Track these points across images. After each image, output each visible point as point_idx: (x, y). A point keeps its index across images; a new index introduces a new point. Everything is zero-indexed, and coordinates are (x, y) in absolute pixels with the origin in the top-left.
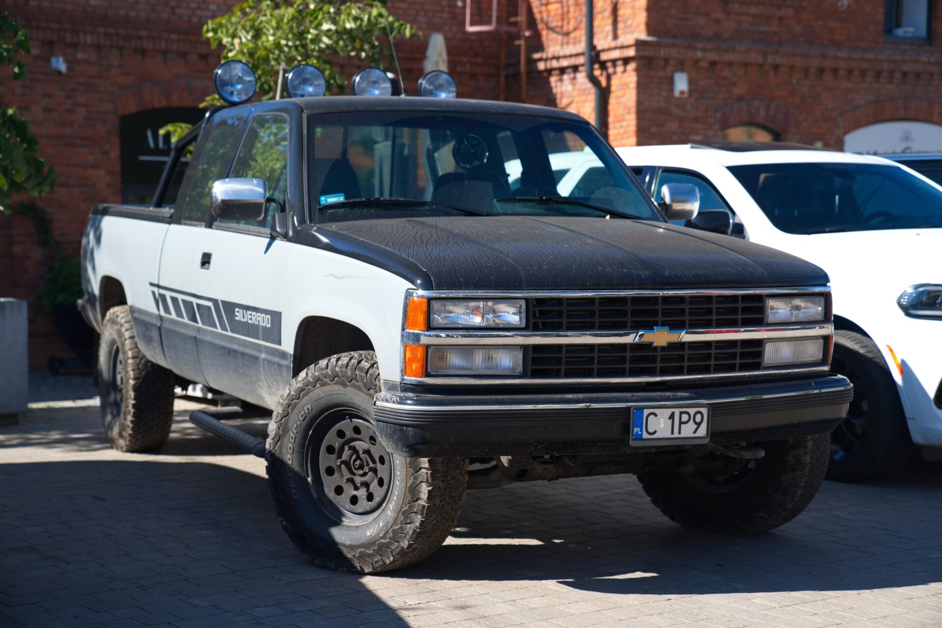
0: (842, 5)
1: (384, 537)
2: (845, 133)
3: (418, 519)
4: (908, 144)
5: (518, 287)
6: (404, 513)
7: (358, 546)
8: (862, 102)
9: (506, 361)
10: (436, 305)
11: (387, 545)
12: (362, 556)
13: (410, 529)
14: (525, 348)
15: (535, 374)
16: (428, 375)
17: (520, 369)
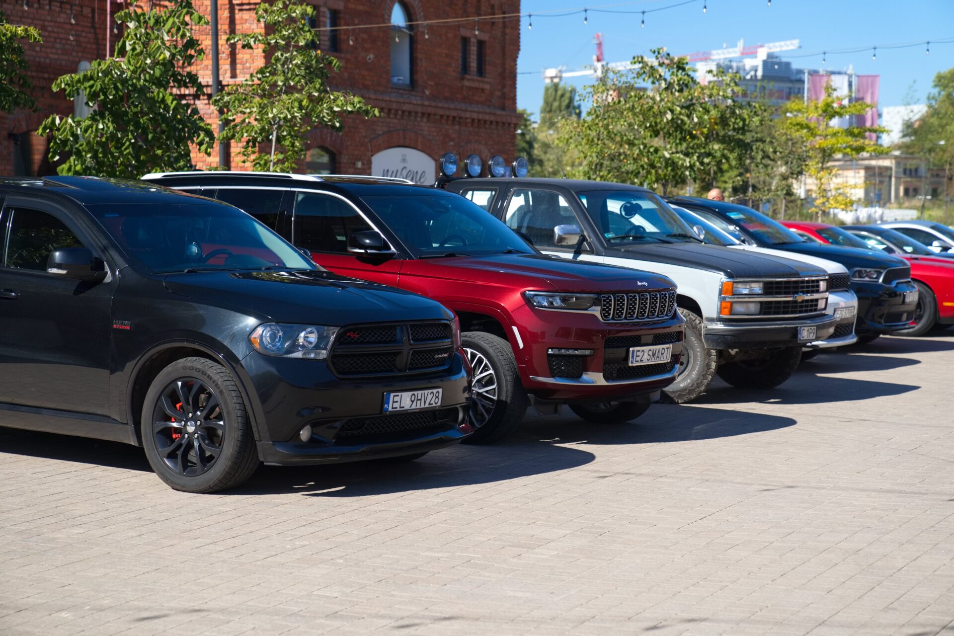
0: (370, 59)
1: (692, 386)
2: (372, 156)
3: (710, 377)
4: (405, 165)
5: (760, 277)
6: (703, 375)
7: (677, 391)
8: (381, 132)
9: (753, 308)
10: (735, 285)
11: (693, 390)
12: (680, 396)
13: (706, 382)
14: (761, 303)
15: (765, 314)
16: (731, 314)
17: (758, 311)
